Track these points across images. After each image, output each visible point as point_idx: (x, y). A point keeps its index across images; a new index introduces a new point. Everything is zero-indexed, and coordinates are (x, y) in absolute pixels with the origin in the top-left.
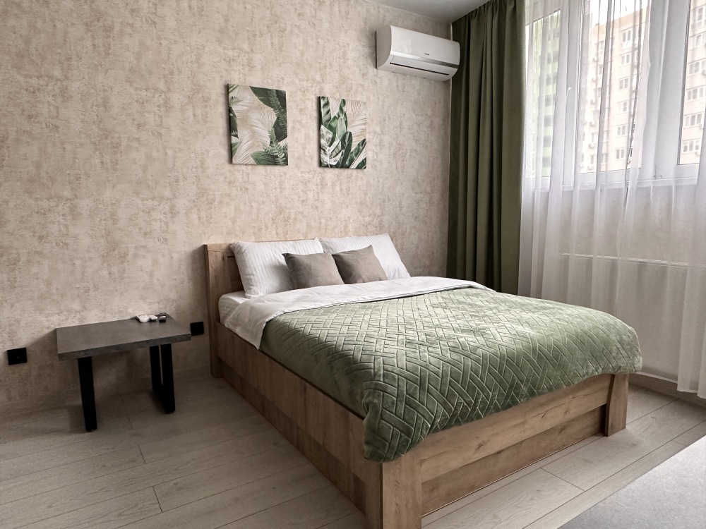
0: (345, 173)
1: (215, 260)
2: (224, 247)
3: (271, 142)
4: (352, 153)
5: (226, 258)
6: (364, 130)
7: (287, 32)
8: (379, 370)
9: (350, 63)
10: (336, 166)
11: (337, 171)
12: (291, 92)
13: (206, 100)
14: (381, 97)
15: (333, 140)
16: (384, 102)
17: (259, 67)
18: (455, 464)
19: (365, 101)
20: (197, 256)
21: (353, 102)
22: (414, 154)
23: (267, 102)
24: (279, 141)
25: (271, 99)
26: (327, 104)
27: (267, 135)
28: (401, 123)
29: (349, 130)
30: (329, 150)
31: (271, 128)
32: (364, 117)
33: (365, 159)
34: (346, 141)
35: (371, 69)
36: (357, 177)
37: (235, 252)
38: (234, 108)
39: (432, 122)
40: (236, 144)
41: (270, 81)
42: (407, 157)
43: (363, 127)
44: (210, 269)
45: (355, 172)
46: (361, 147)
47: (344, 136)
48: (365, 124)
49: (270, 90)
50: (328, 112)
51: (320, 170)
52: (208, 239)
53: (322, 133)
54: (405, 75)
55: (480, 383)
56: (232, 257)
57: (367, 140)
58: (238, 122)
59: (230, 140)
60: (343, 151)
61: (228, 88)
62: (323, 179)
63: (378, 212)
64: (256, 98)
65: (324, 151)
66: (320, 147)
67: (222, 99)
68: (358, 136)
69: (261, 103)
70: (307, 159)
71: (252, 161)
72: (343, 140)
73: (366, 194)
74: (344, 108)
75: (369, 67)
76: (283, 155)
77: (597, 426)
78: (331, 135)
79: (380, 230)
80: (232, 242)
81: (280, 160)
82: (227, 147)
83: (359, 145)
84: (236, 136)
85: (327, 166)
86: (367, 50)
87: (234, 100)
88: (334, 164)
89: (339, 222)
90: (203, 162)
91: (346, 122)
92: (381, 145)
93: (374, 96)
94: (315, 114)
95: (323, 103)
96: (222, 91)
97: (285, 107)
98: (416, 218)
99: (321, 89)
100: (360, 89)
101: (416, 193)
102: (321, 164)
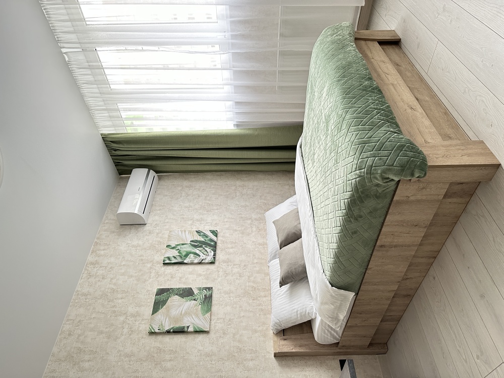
0: (220, 245)
1: (287, 346)
2: (276, 339)
3: (194, 300)
4: (205, 240)
5: (285, 337)
6: (190, 232)
7: (114, 287)
8: (356, 174)
9: (141, 243)
10: (215, 251)
11: (218, 251)
12: (158, 285)
13: (160, 350)
14: (167, 221)
15: (195, 254)
16: (170, 219)
17: (138, 309)
18: (427, 122)
19: (169, 232)
20: (284, 363)
21: (169, 240)
22: (208, 198)
23: (164, 302)
24: (194, 294)
25: (162, 300)
26: (169, 258)
27: (189, 303)
28: (186, 207)
29: (189, 242)
30: (202, 256)
31: (184, 300)
32: (180, 232)
33: (210, 231)
34: (196, 244)
35: (147, 228)
36: (223, 237)
37: (280, 328)
38: (167, 328)
39: (186, 187)
40: (194, 328)
41: (149, 300)
42: (210, 203)
43: (187, 232)
44: (294, 351)
45: (220, 238)
46: (202, 234)
47: (193, 245)
48: (185, 231)
49: (155, 301)
50: (175, 257)
51: (217, 263)
52: (269, 353)
53: (189, 262)
54: (152, 205)
55: (363, 108)
56: (284, 332)
57: (197, 230)
58: (177, 326)
59: (191, 333)
60: (204, 246)
61: (152, 333)
62: (224, 262)
63: (249, 222)
64: (160, 311)
65: (203, 260)
66: (200, 263)
67: (160, 338)
68: (193, 236)
69: (164, 307)
70: (208, 273)
71: (208, 315)
72: (195, 246)
73: (236, 230)
74: (173, 246)
75: (145, 229)
76: (204, 291)
77: (394, 46)
78: (192, 255)
79: (262, 220)
80: (271, 332)
81: (208, 293)
82: (197, 335)
83: (200, 235)
84: (188, 327)
85: (214, 258)
86: (133, 231)
87: (161, 328)
88: (213, 252)
89: (256, 249)
90: (207, 355)
91: (183, 244)
92: (201, 220)
93: (166, 225)
94: (176, 267)
95: (167, 261)
96: (153, 337)
97: (168, 289)
98: (254, 196)
99: (158, 263)
100: (160, 235)
101: (236, 196)
102: (212, 263)
